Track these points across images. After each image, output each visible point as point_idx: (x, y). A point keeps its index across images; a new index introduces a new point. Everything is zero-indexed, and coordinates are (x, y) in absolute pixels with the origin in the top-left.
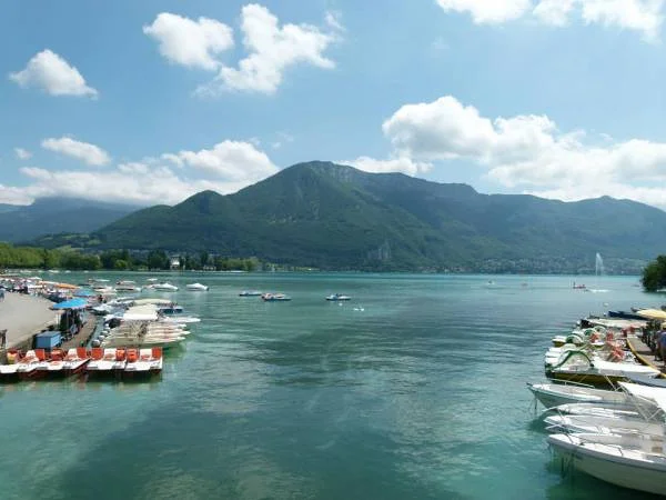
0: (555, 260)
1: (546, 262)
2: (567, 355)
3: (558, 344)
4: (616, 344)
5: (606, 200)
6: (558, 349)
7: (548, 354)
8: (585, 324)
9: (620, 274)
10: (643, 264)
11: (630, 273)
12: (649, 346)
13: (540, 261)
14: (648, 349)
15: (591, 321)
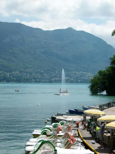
0: (37, 73)
1: (31, 74)
2: (40, 143)
3: (36, 136)
4: (71, 134)
5: (70, 30)
6: (35, 140)
7: (28, 143)
8: (54, 120)
9: (77, 82)
10: (91, 75)
11: (83, 81)
12: (91, 133)
13: (27, 73)
14: (90, 136)
15: (58, 117)
